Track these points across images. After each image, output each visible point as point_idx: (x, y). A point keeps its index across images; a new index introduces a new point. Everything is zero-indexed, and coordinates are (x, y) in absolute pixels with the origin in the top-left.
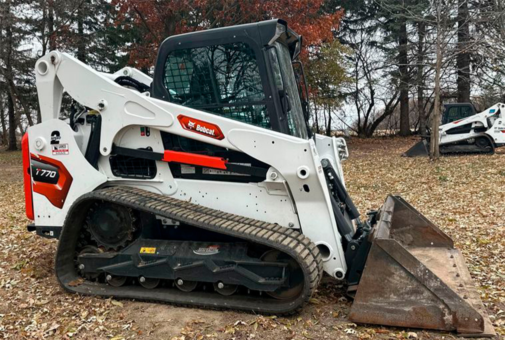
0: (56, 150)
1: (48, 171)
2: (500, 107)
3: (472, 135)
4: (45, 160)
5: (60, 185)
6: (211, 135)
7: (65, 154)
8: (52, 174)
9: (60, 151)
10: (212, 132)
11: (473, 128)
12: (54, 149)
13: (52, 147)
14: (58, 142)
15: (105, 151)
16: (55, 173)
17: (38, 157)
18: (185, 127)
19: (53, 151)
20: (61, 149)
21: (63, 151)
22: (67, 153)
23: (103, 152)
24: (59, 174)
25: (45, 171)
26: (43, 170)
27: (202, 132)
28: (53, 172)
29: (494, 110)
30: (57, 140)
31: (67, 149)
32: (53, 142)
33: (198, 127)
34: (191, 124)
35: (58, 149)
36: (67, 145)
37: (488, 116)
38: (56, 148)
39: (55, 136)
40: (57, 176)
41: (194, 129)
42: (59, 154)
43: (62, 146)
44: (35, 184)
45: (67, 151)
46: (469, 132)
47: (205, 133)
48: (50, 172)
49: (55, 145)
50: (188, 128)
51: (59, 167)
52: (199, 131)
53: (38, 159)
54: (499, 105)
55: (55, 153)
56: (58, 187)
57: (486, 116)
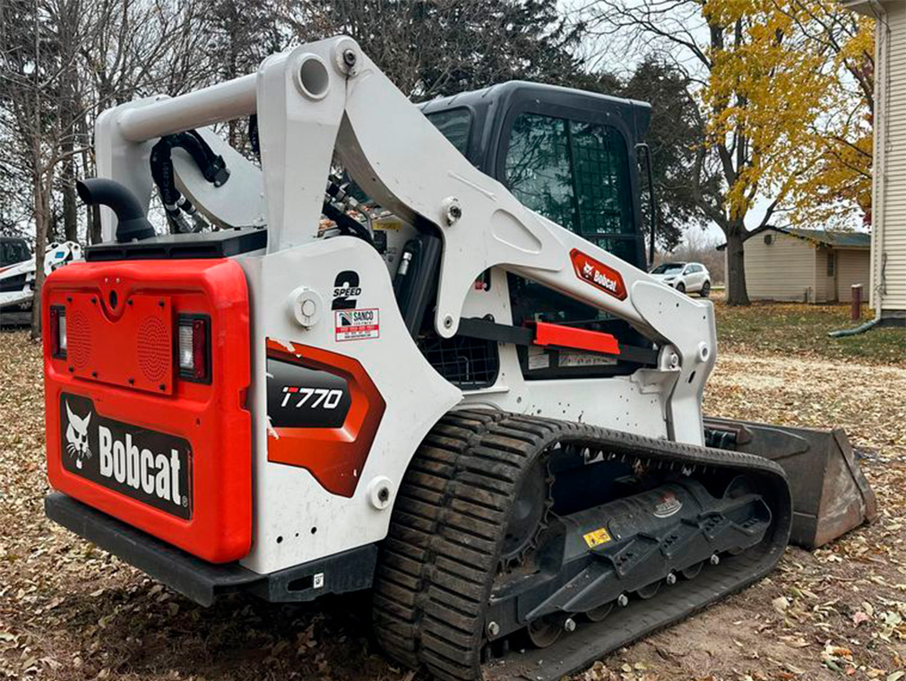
0: (346, 327)
1: (318, 391)
2: (72, 248)
3: (27, 295)
4: (311, 359)
5: (352, 428)
6: (611, 291)
7: (369, 337)
8: (329, 398)
9: (358, 329)
10: (612, 286)
11: (28, 283)
12: (340, 325)
13: (335, 318)
14: (352, 304)
15: (448, 327)
16: (339, 393)
17: (291, 349)
18: (580, 275)
19: (338, 330)
20: (361, 323)
21: (366, 328)
22: (374, 333)
23: (445, 329)
24: (349, 396)
25: (310, 392)
26: (303, 390)
27: (601, 285)
28: (334, 392)
29: (63, 253)
30: (351, 298)
31: (375, 322)
32: (340, 304)
33: (596, 276)
34: (588, 268)
35: (353, 323)
36: (375, 312)
37: (53, 263)
38: (345, 322)
39: (346, 285)
40: (345, 404)
41: (591, 280)
42: (354, 338)
43: (363, 316)
44: (276, 436)
45: (376, 327)
46: (21, 289)
47: (605, 287)
48: (324, 392)
49: (345, 312)
50: (583, 276)
51: (351, 374)
52: (597, 283)
53: (293, 355)
54: (71, 245)
55: (341, 336)
56: (347, 434)
57: (51, 263)
